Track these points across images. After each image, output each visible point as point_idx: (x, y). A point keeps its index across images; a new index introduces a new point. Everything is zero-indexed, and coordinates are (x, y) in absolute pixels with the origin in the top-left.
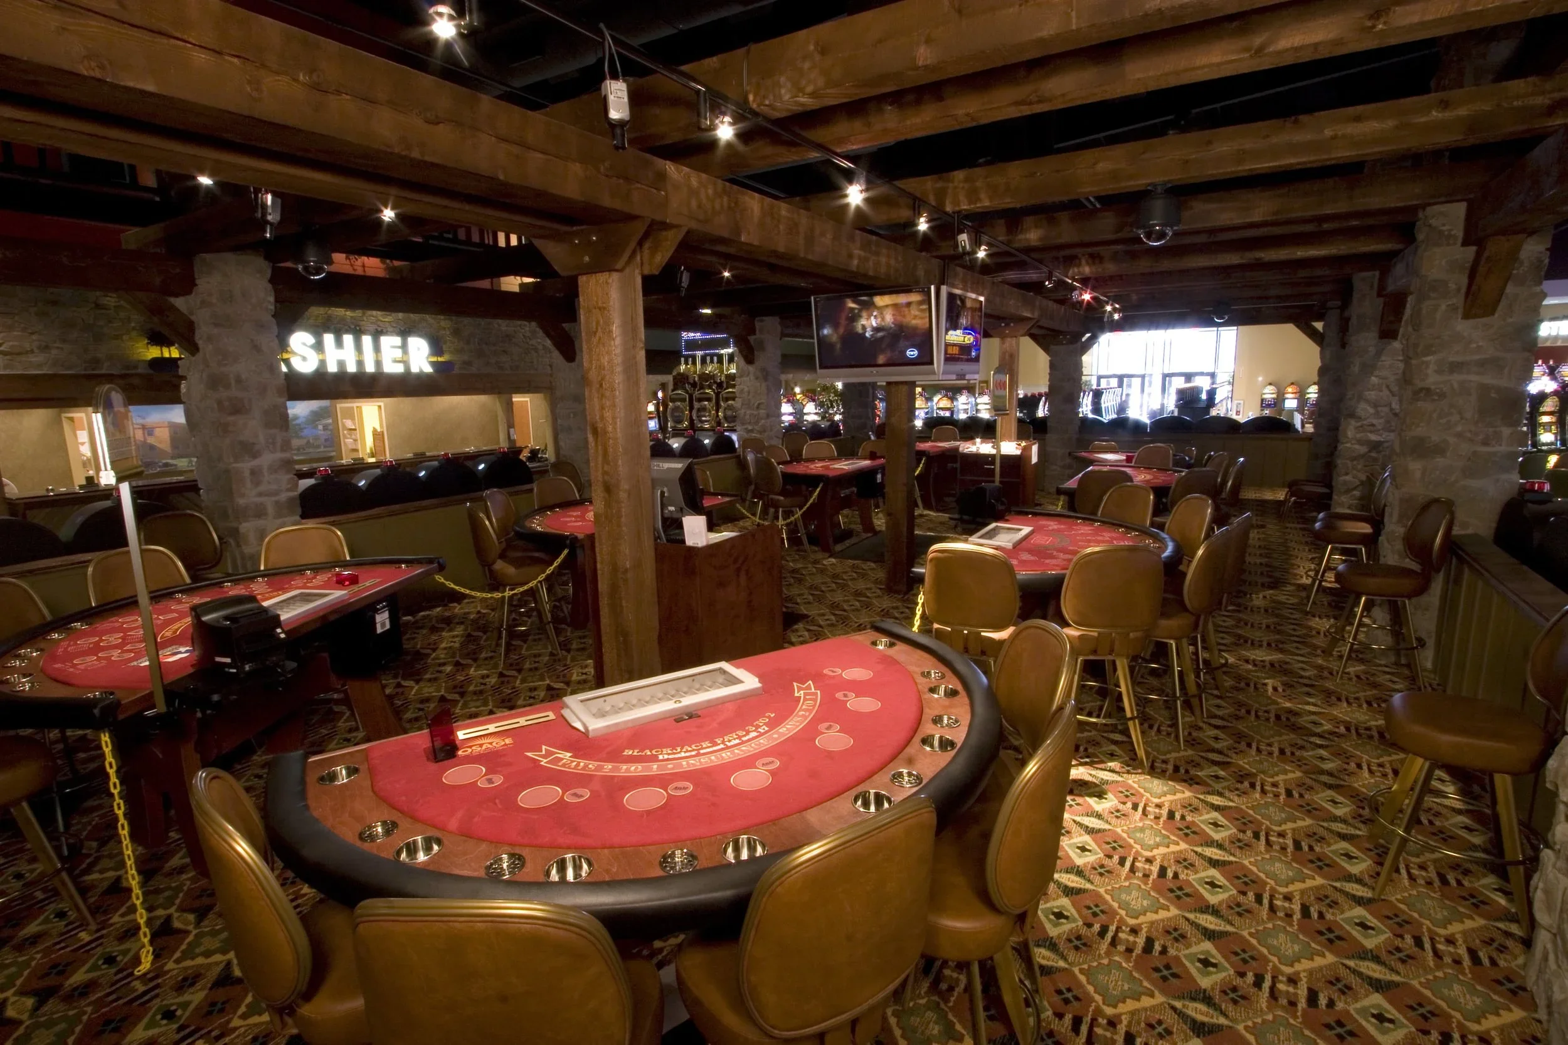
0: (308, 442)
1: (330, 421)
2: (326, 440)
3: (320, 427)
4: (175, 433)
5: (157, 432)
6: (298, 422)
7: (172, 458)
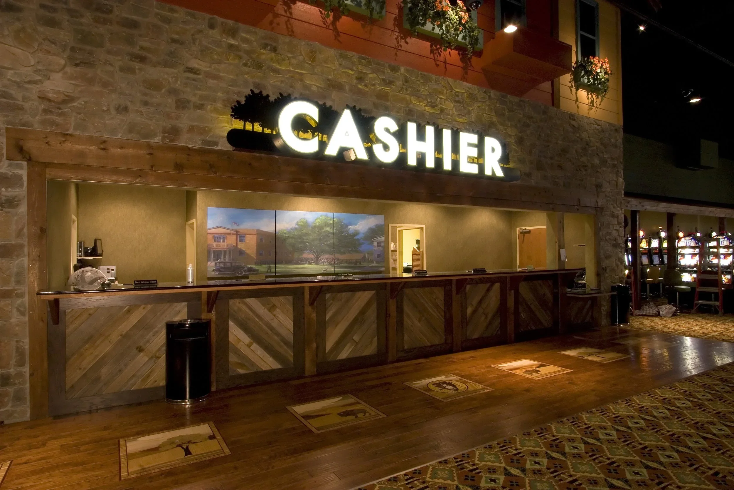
0: (364, 257)
1: (383, 238)
2: (379, 256)
3: (375, 244)
4: (261, 240)
5: (248, 238)
6: (357, 237)
7: (256, 264)
